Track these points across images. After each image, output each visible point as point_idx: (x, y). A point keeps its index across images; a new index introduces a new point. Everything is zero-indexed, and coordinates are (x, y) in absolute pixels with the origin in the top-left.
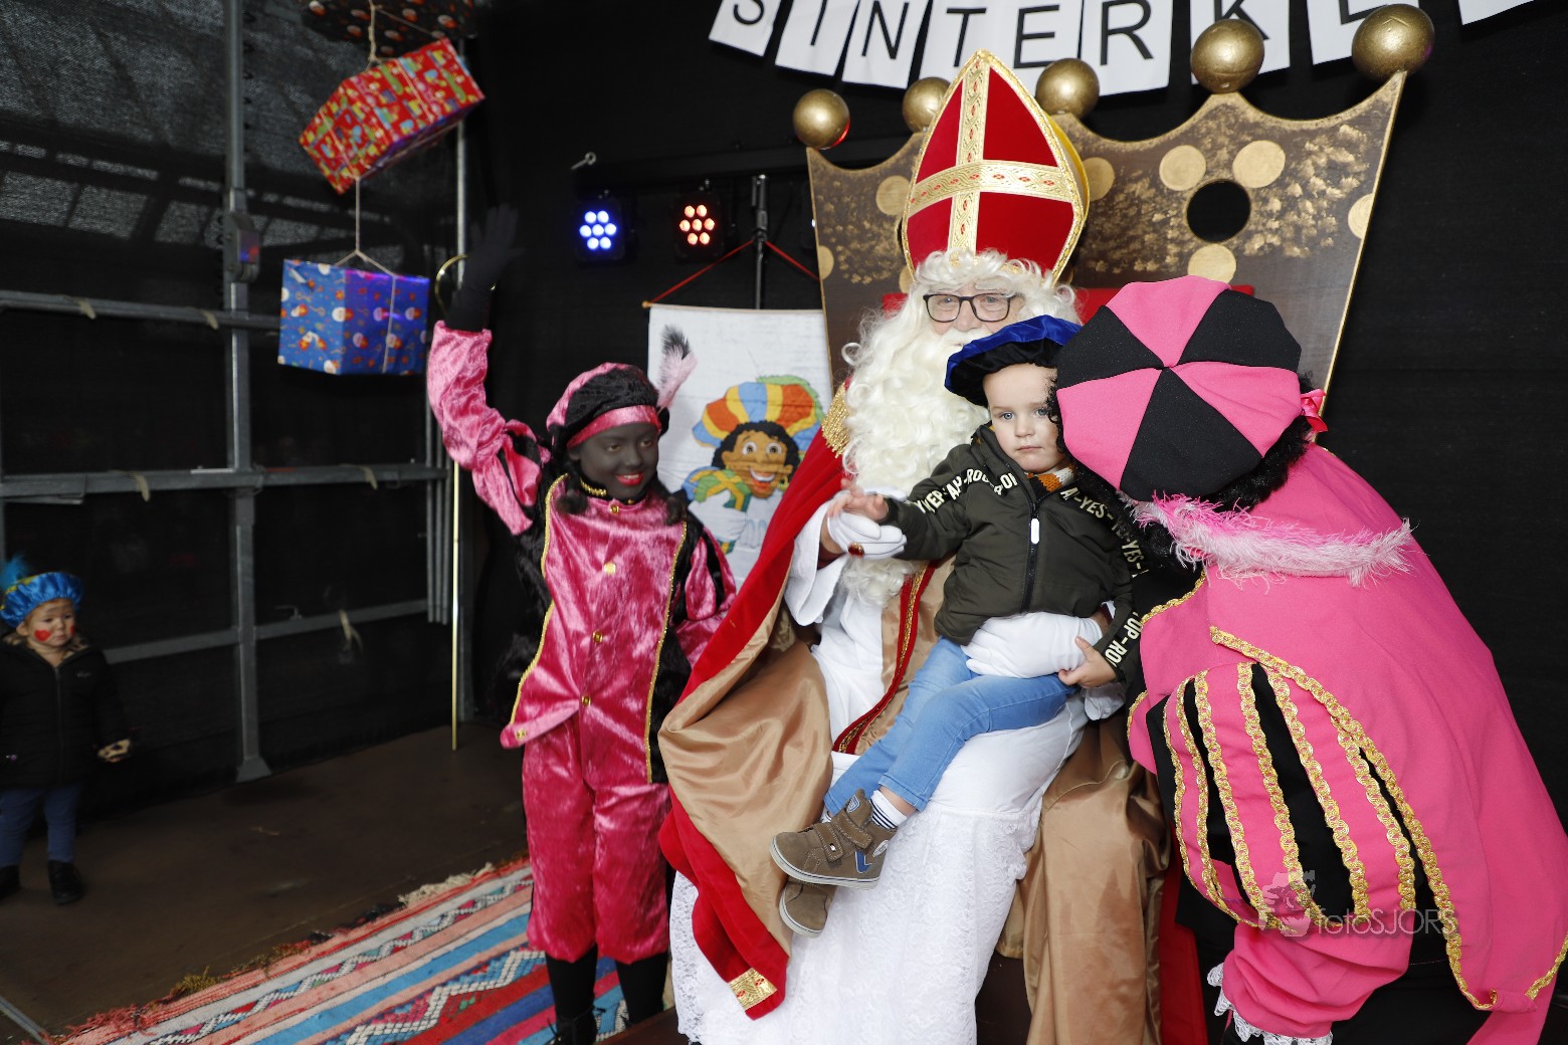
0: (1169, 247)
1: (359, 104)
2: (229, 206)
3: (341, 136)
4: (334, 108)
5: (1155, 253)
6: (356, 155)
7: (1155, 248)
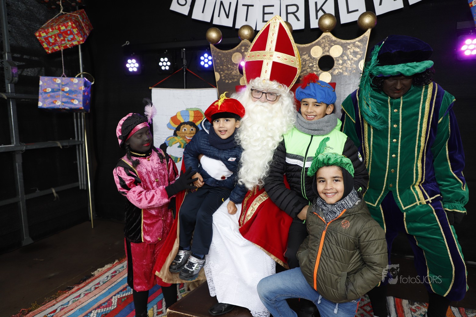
2: (5, 58)
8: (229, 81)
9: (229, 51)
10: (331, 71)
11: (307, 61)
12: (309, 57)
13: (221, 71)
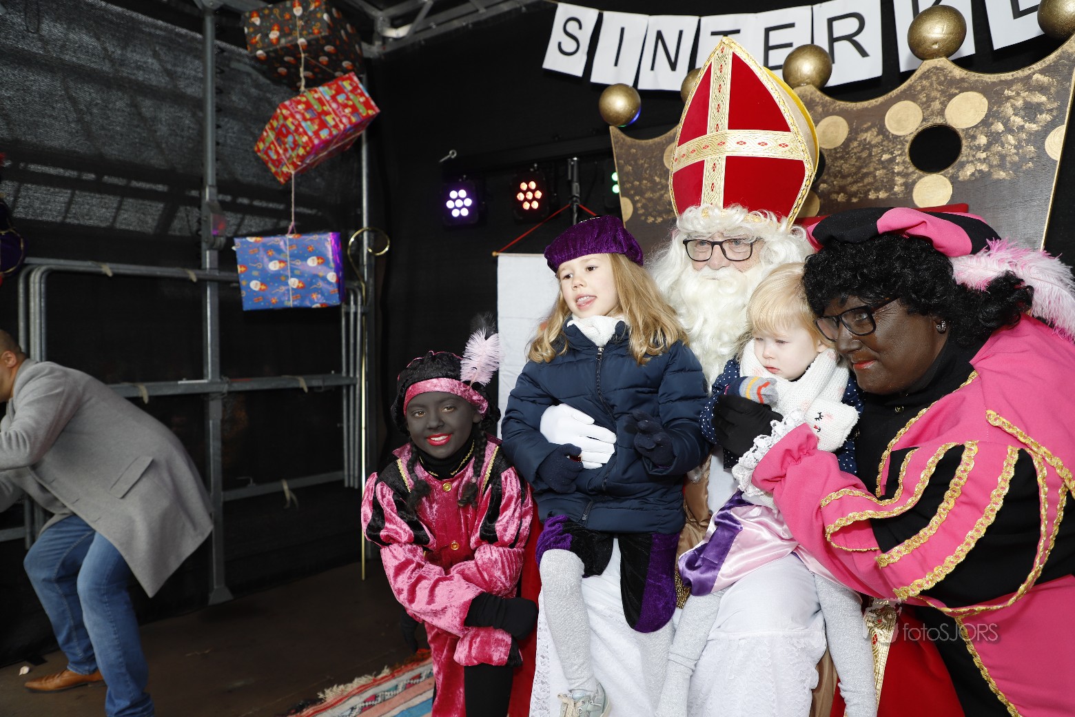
0: (896, 178)
1: (290, 120)
2: (205, 198)
3: (281, 143)
4: (275, 124)
5: (885, 184)
6: (291, 156)
7: (885, 180)
8: (656, 220)
9: (657, 139)
10: (951, 171)
11: (875, 146)
12: (881, 137)
13: (636, 194)
